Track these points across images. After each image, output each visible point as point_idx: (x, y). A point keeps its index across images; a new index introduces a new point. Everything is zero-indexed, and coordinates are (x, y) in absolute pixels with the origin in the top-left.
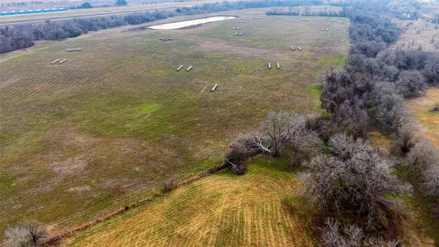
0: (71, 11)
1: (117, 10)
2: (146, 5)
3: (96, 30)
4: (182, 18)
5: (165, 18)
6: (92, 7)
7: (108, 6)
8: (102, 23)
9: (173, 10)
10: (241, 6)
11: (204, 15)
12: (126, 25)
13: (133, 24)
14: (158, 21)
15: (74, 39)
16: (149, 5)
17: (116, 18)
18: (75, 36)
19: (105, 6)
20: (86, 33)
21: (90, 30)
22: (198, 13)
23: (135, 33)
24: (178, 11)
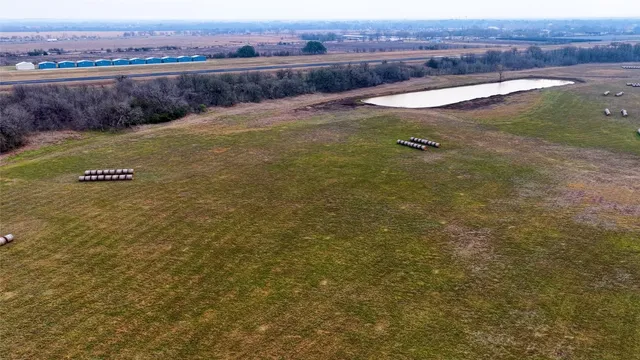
0: (214, 61)
1: (303, 61)
2: (361, 55)
3: (231, 104)
4: (443, 80)
5: (403, 79)
6: (257, 55)
7: (287, 54)
8: (250, 86)
9: (420, 64)
10: (568, 58)
11: (497, 75)
12: (311, 93)
13: (327, 90)
14: (388, 87)
15: (161, 127)
16: (368, 54)
17: (290, 77)
18: (164, 120)
19: (281, 55)
20: (199, 111)
21: (215, 103)
22: (478, 70)
23: (328, 117)
24: (433, 64)
